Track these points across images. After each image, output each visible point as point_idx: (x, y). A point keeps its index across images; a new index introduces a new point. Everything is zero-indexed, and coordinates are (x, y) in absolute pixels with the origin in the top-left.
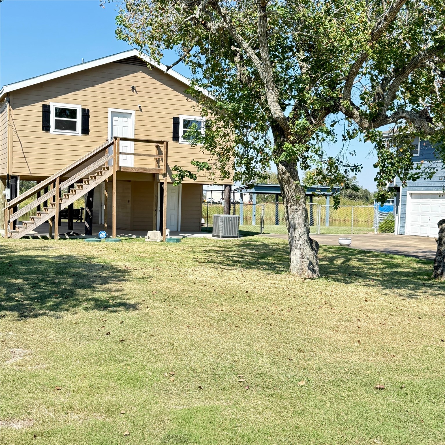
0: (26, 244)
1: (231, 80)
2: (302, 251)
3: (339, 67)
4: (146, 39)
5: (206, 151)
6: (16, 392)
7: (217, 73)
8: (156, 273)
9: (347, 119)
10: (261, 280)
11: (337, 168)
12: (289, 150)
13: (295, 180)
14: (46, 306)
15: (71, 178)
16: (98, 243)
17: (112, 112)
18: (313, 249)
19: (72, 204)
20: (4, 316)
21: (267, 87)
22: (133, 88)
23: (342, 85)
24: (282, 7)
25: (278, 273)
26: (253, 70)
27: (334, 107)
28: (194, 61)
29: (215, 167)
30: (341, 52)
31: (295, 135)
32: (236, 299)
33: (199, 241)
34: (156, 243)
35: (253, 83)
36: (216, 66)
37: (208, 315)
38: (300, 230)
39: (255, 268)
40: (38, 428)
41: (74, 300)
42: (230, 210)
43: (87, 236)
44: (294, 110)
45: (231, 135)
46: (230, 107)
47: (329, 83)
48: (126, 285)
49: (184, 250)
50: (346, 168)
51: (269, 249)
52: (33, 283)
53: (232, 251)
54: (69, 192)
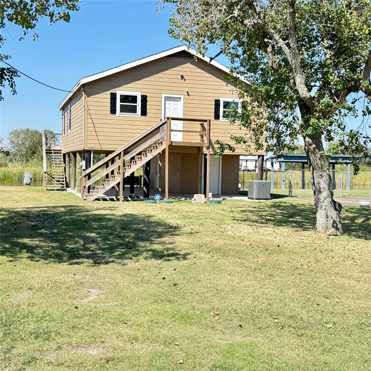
0: (98, 204)
1: (264, 67)
2: (326, 211)
3: (359, 53)
4: (193, 36)
5: (243, 127)
6: (92, 324)
7: (252, 62)
8: (201, 229)
9: (367, 97)
10: (290, 236)
11: (357, 140)
12: (315, 125)
13: (320, 151)
14: (114, 255)
15: (133, 152)
16: (154, 204)
17: (165, 97)
18: (336, 210)
19: (133, 173)
20: (82, 263)
21: (296, 72)
22: (182, 77)
23: (362, 68)
24: (308, 4)
25: (305, 230)
26: (283, 58)
27: (355, 87)
28: (232, 53)
29: (250, 140)
30: (361, 40)
31: (320, 112)
32: (269, 252)
33: (236, 203)
34: (201, 204)
35: (283, 69)
36: (252, 56)
37: (246, 265)
38: (325, 194)
39: (285, 226)
40: (110, 355)
41: (136, 251)
42: (262, 176)
43: (145, 198)
44: (319, 90)
45: (264, 113)
46: (263, 89)
47: (350, 66)
48: (177, 239)
49: (224, 210)
50: (365, 139)
51: (297, 210)
52: (104, 237)
53: (264, 211)
54: (131, 163)
